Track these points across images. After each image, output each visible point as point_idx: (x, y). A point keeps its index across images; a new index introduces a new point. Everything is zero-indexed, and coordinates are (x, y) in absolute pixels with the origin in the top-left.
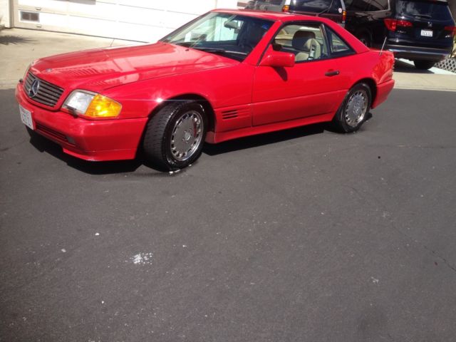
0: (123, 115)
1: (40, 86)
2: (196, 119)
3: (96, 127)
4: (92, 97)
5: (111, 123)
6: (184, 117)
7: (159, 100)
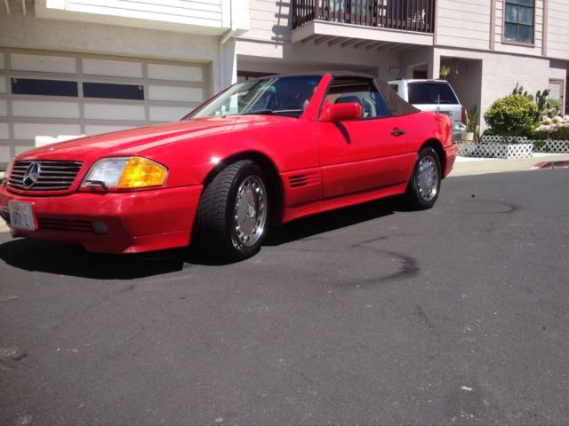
0: (171, 182)
1: (42, 169)
2: (258, 190)
3: (138, 200)
4: (127, 163)
5: (157, 193)
6: (246, 184)
7: (215, 160)
